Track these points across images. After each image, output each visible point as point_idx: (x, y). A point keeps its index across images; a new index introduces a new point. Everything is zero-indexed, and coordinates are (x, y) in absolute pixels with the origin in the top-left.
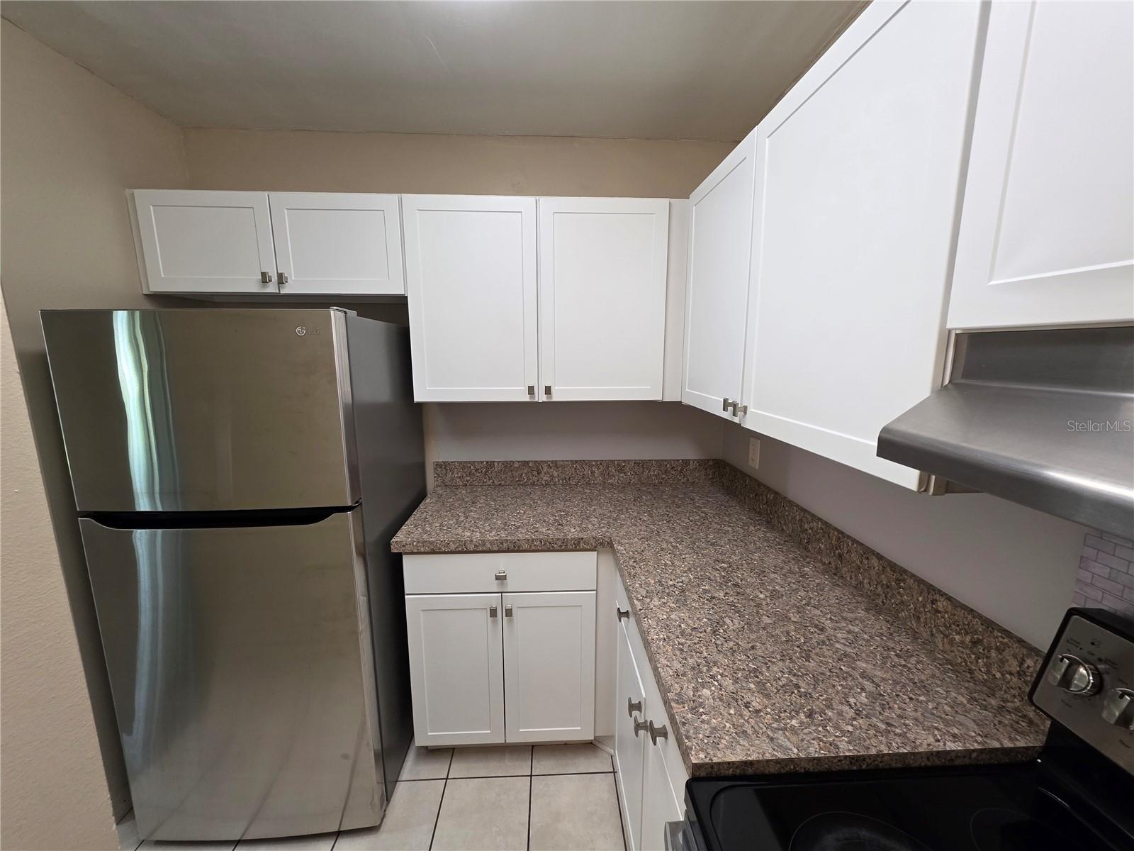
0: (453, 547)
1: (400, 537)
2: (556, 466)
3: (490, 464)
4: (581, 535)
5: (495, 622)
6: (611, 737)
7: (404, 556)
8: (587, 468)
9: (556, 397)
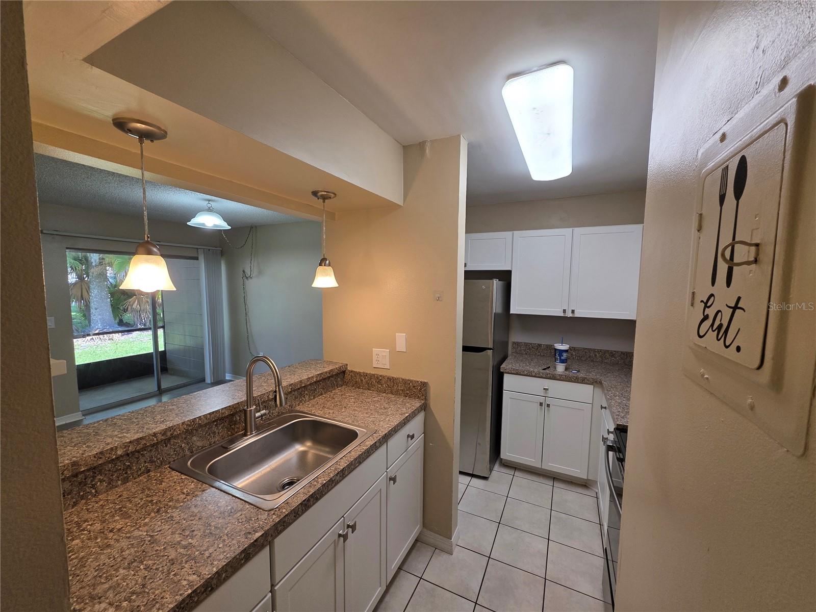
0: (526, 373)
1: (503, 366)
2: (575, 349)
3: (540, 345)
4: (585, 377)
5: (541, 409)
6: (596, 482)
7: (505, 375)
8: (592, 353)
9: (577, 315)
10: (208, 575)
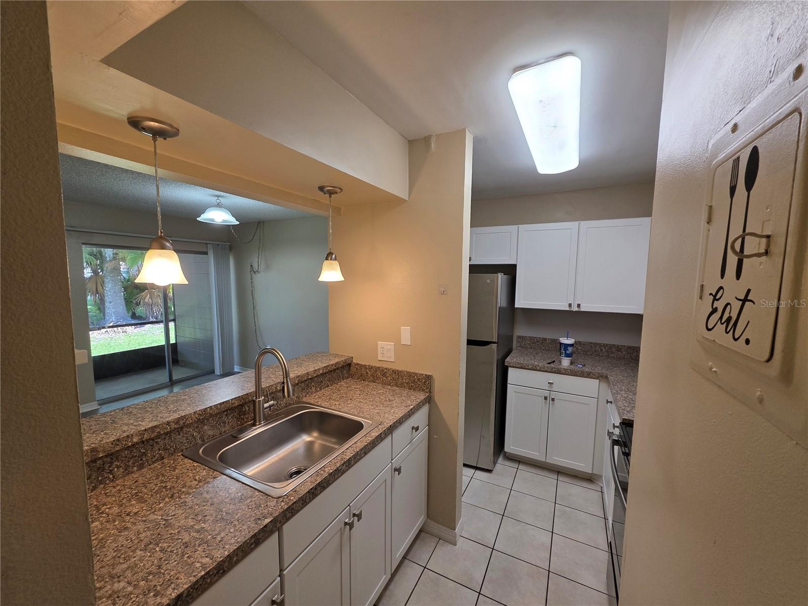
1: (508, 359)
2: (580, 344)
3: (545, 339)
4: (591, 371)
5: (546, 403)
6: (601, 476)
7: (509, 368)
8: (598, 347)
9: (582, 309)
10: (220, 558)
